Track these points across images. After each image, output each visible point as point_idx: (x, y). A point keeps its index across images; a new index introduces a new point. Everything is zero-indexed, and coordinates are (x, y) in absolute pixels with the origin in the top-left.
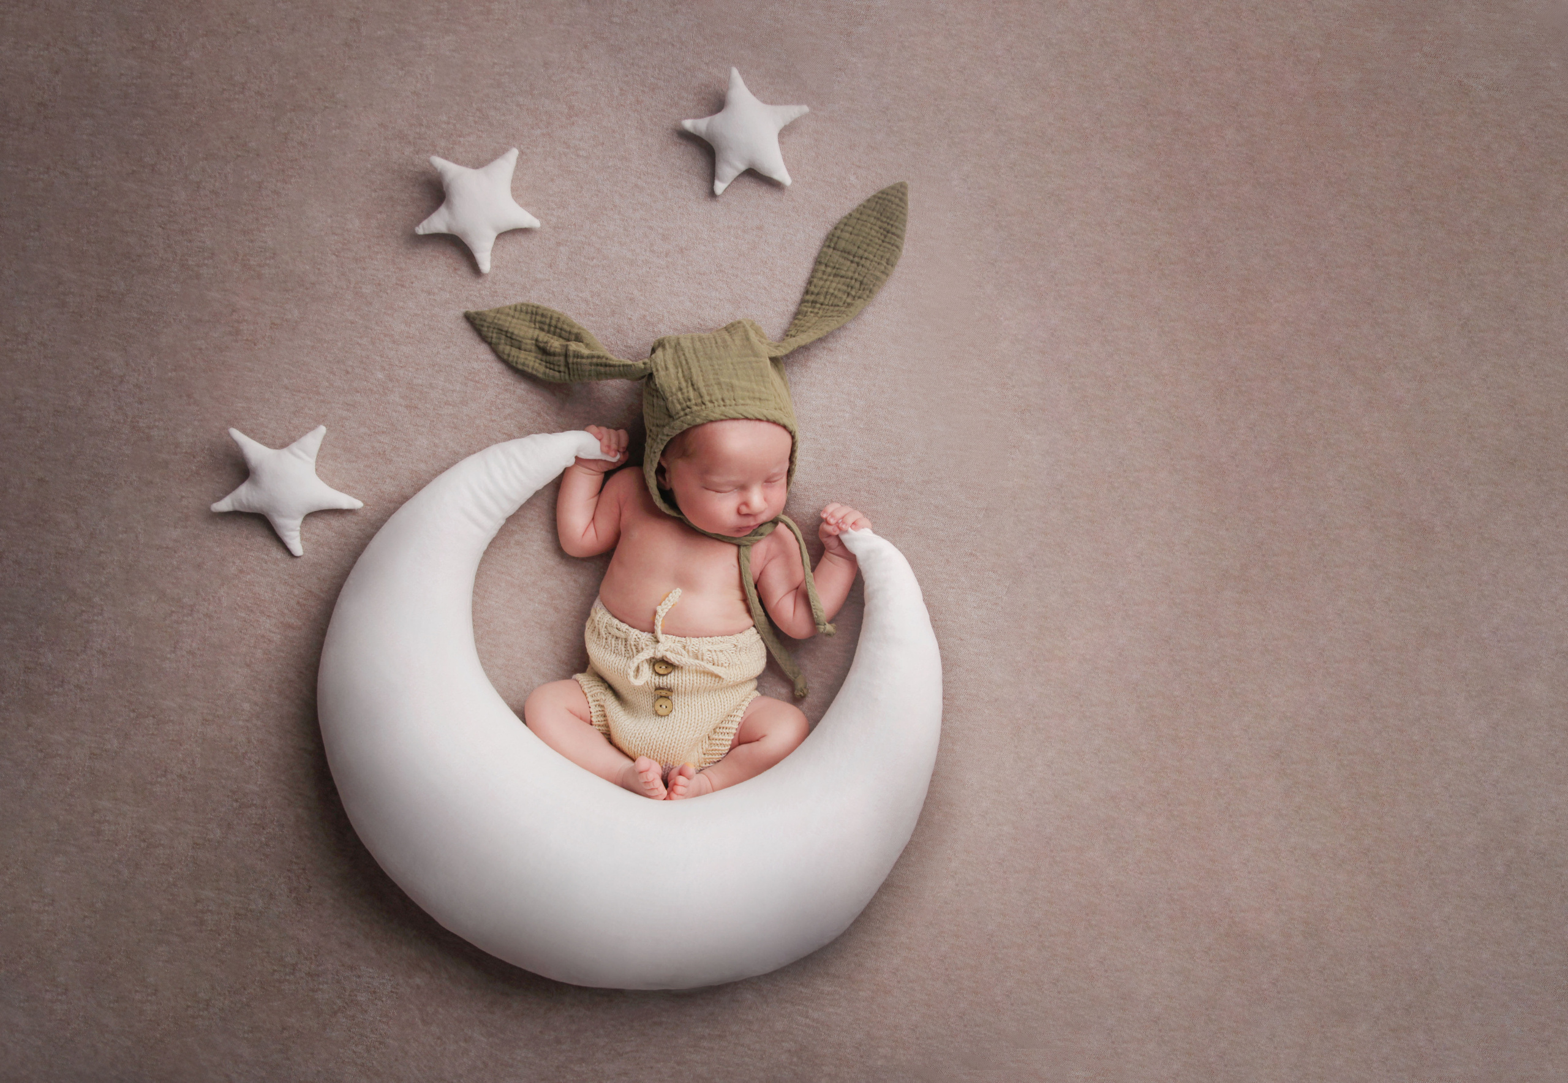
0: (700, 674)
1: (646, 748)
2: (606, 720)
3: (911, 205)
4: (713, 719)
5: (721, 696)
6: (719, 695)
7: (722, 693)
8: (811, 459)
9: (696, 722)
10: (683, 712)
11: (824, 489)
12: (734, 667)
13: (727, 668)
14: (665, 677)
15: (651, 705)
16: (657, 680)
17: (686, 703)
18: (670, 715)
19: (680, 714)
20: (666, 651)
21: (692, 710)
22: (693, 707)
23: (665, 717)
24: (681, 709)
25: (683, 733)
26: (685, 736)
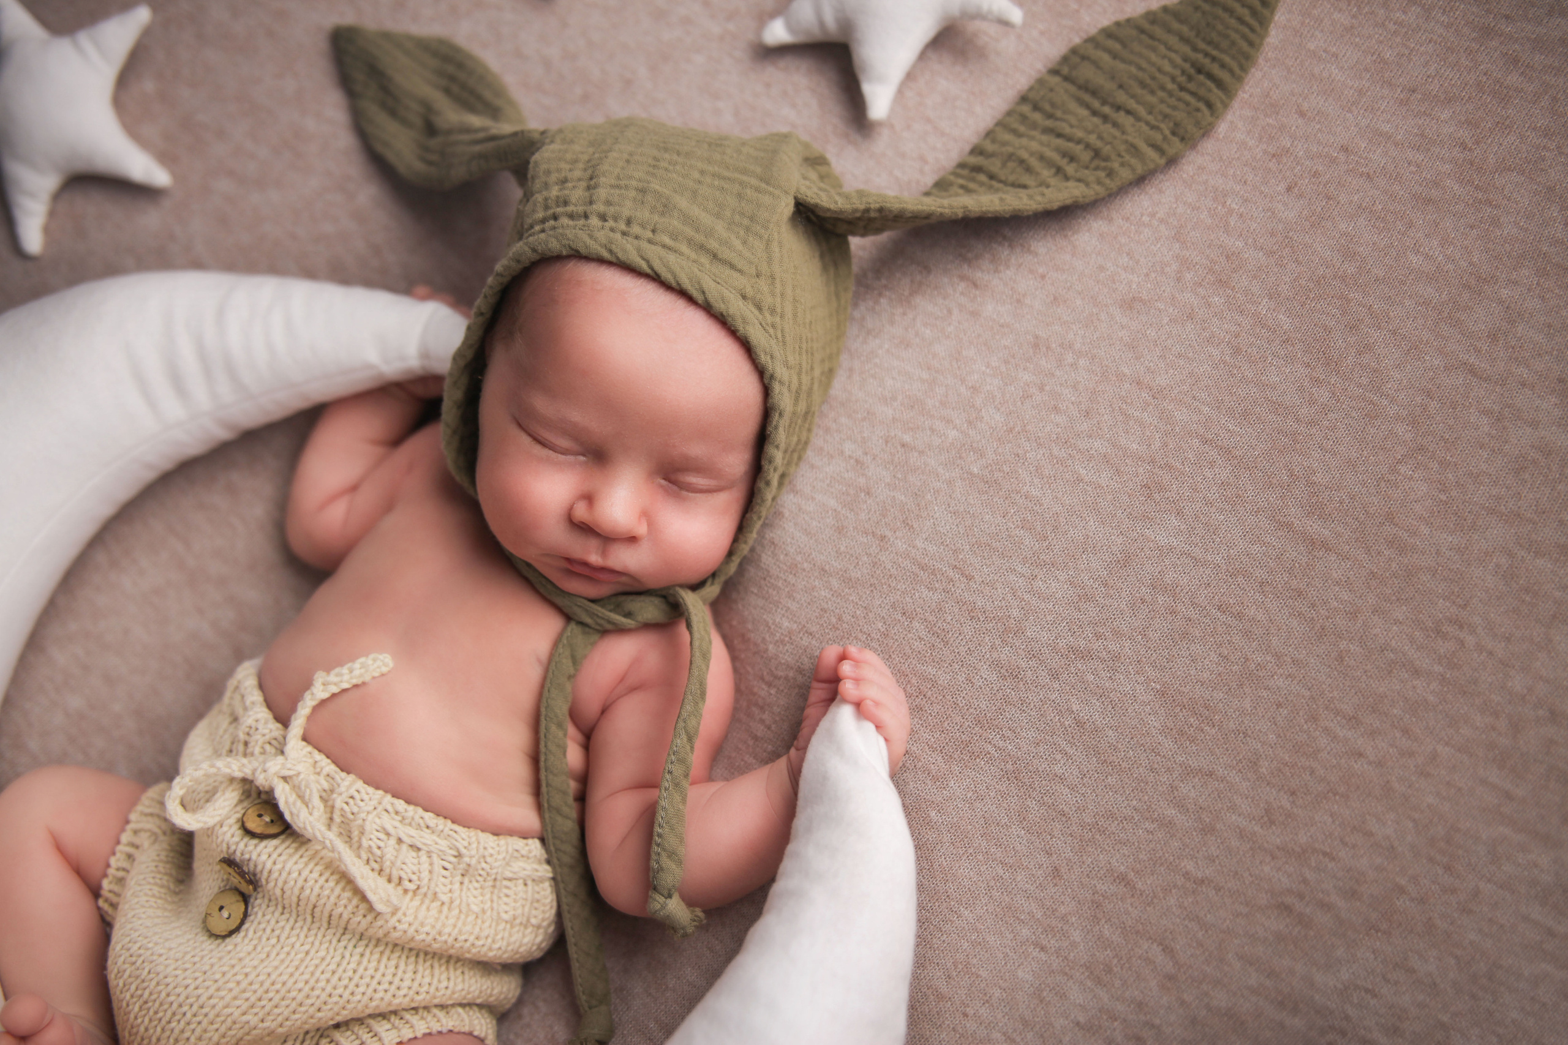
0: (332, 874)
3: (1274, 37)
8: (832, 503)
10: (256, 948)
11: (835, 583)
12: (427, 901)
13: (410, 894)
14: (255, 841)
16: (236, 839)
17: (277, 932)
18: (227, 941)
19: (246, 949)
20: (285, 779)
21: (278, 954)
22: (286, 949)
23: (216, 939)
24: (260, 938)
25: (223, 993)
26: (221, 1004)
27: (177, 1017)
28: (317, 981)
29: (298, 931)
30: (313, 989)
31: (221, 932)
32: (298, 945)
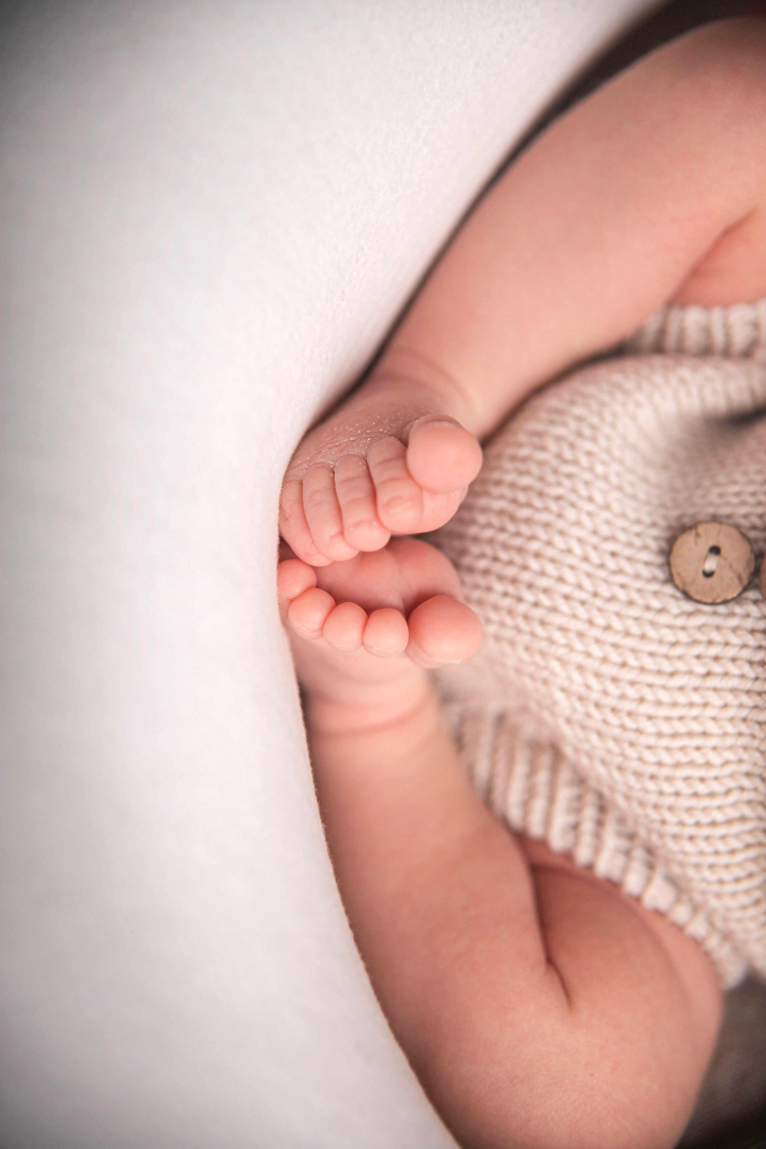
1: (525, 481)
2: (680, 351)
4: (632, 780)
5: (736, 828)
6: (743, 819)
7: (751, 832)
9: (627, 706)
10: (678, 651)
15: (724, 511)
17: (717, 668)
18: (669, 589)
19: (669, 636)
21: (681, 689)
22: (696, 698)
23: (661, 566)
24: (695, 642)
25: (578, 645)
26: (561, 652)
27: (511, 589)
28: (669, 779)
29: (736, 702)
30: (653, 777)
31: (679, 574)
32: (711, 712)
